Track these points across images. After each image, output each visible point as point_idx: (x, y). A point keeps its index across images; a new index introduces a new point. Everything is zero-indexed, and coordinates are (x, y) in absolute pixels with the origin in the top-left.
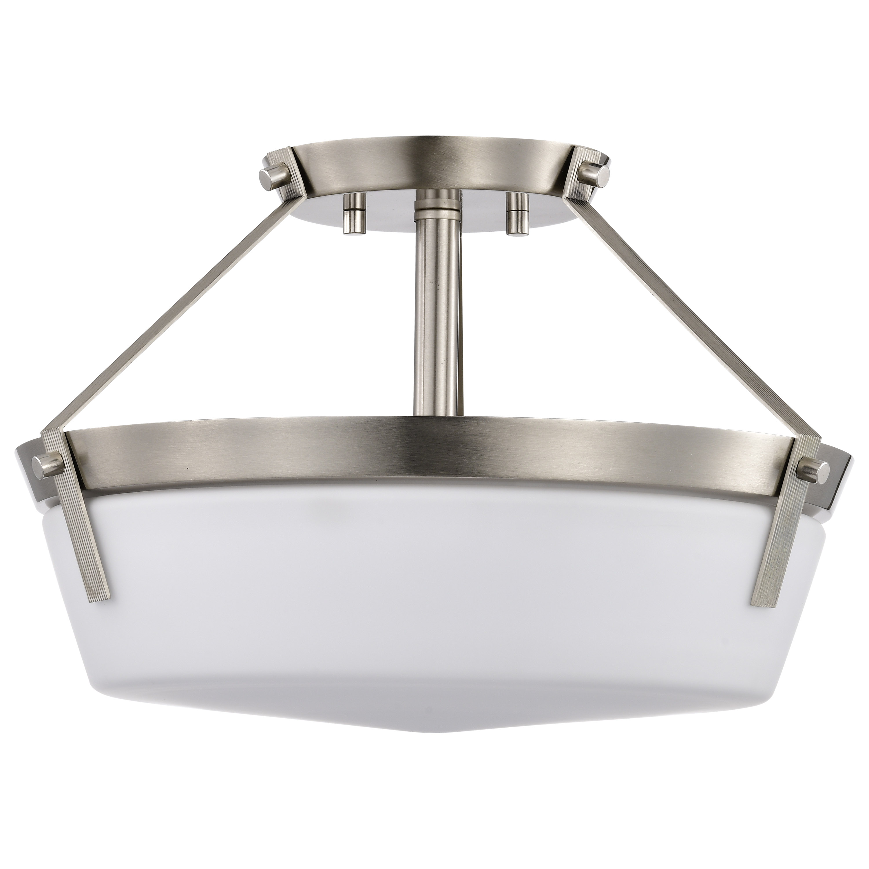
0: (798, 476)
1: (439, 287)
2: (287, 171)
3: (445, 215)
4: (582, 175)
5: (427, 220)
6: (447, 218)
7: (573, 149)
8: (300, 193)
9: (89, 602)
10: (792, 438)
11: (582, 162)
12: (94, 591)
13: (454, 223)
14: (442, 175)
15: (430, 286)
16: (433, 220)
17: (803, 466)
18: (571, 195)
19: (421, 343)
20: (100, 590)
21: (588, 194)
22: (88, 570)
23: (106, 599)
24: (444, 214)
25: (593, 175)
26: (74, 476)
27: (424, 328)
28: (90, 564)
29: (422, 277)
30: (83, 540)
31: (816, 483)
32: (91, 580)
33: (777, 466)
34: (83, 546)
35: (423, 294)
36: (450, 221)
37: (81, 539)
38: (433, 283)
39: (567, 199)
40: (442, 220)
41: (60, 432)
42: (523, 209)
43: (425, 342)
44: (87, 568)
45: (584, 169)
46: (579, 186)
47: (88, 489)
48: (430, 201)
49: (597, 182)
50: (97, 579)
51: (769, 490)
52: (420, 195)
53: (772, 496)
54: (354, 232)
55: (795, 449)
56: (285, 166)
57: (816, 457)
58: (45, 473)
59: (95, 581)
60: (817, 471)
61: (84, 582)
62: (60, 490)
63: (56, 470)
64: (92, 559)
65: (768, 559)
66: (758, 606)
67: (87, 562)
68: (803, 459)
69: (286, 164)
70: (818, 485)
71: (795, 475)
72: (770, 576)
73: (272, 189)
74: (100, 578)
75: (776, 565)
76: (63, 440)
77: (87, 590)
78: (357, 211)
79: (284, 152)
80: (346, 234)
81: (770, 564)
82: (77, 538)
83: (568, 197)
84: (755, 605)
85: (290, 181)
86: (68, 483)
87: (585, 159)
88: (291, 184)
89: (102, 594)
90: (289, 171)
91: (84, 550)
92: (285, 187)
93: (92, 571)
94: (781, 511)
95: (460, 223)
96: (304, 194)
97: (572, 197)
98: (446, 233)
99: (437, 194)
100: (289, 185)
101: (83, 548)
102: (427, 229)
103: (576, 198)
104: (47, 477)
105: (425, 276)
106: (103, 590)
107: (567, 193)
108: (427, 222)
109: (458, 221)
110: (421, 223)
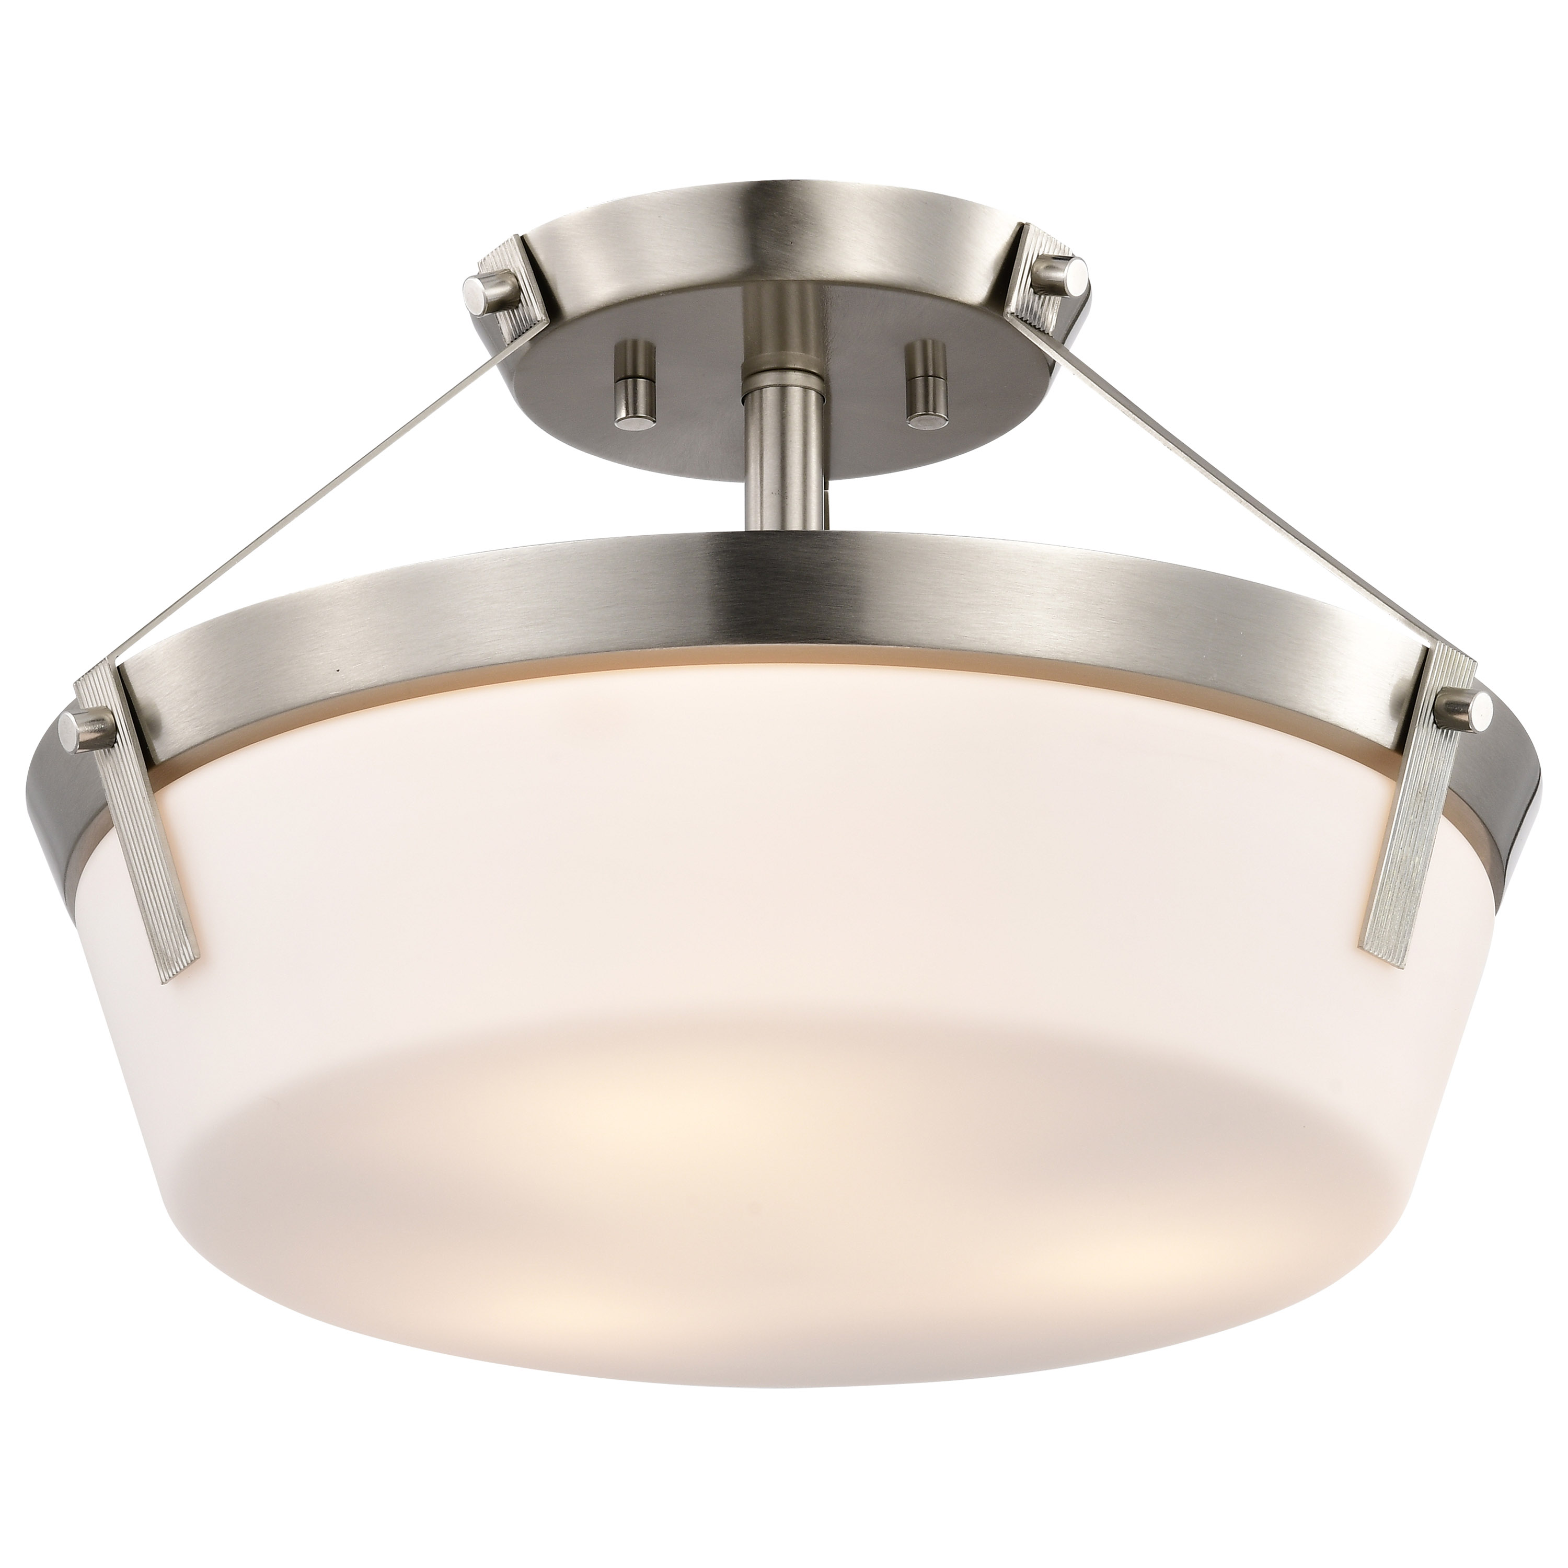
0: (1436, 720)
1: (788, 500)
2: (511, 281)
3: (796, 379)
4: (1039, 276)
5: (764, 389)
6: (799, 385)
7: (1020, 232)
8: (536, 317)
9: (161, 985)
10: (1423, 646)
11: (1038, 256)
12: (169, 955)
13: (813, 396)
14: (788, 254)
16: (775, 388)
17: (1444, 701)
18: (1019, 310)
20: (180, 948)
21: (1050, 319)
22: (159, 919)
24: (795, 377)
25: (1056, 275)
26: (133, 741)
28: (163, 905)
29: (756, 487)
30: (151, 861)
31: (1471, 730)
32: (164, 937)
33: (1396, 706)
34: (150, 875)
35: (759, 515)
36: (806, 389)
37: (146, 863)
38: (777, 494)
40: (791, 387)
41: (109, 668)
42: (936, 374)
44: (158, 915)
45: (1042, 267)
46: (1034, 299)
47: (159, 765)
48: (769, 355)
49: (1065, 285)
50: (175, 928)
51: (1386, 735)
52: (752, 348)
53: (1389, 749)
54: (635, 415)
55: (1429, 668)
56: (509, 272)
57: (1470, 688)
58: (81, 740)
59: (172, 934)
60: (1471, 705)
61: (152, 945)
62: (109, 781)
63: (101, 736)
64: (166, 892)
65: (1388, 865)
66: (1371, 952)
67: (158, 902)
68: (1444, 690)
69: (512, 270)
70: (1475, 732)
71: (1432, 716)
72: (1392, 899)
73: (486, 313)
74: (181, 923)
75: (1402, 884)
76: (114, 679)
77: (157, 961)
78: (639, 379)
79: (505, 249)
80: (620, 422)
81: (1391, 876)
82: (140, 864)
83: (1013, 313)
84: (1366, 949)
85: (518, 299)
86: (123, 761)
87: (1044, 252)
88: (520, 305)
89: (184, 954)
90: (516, 280)
91: (152, 882)
92: (509, 313)
93: (167, 915)
94: (1407, 778)
95: (825, 398)
96: (543, 316)
97: (1023, 315)
98: (799, 411)
99: (783, 344)
100: (517, 307)
101: (151, 878)
102: (764, 405)
103: (1028, 319)
104: (84, 749)
105: (762, 485)
106: (186, 945)
107: (1012, 307)
108: (764, 392)
109: (822, 396)
110: (752, 398)
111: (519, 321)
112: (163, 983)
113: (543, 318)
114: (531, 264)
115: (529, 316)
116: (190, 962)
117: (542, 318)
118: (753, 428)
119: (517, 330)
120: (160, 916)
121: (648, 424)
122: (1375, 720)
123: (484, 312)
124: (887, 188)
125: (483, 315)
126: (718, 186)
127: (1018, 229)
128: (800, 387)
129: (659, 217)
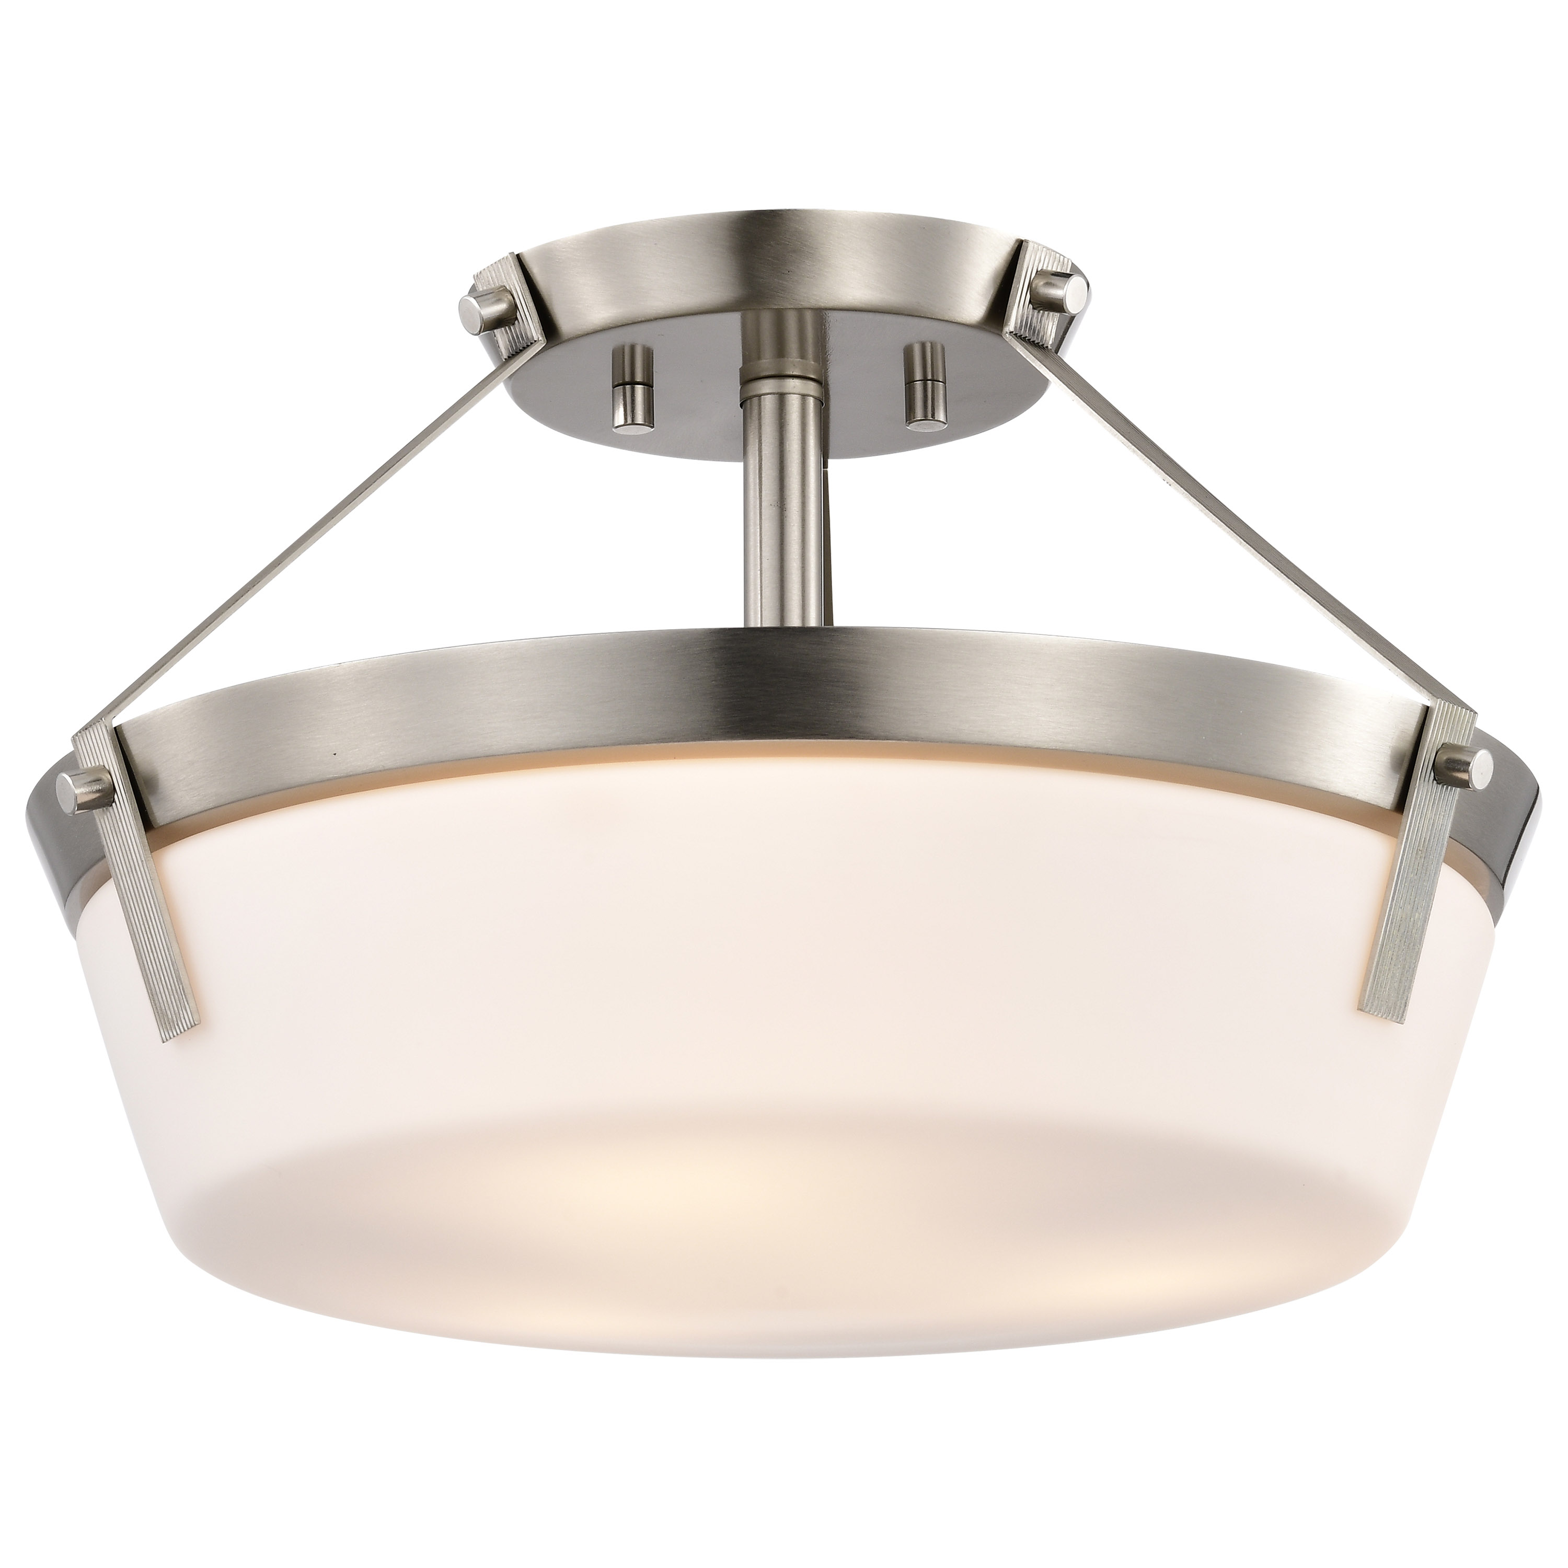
0: (1436, 777)
1: (787, 513)
2: (508, 298)
3: (794, 387)
4: (1038, 292)
5: (763, 397)
6: (797, 392)
7: (1019, 248)
8: (533, 337)
9: (162, 1043)
10: (1424, 705)
11: (1037, 271)
12: (170, 1017)
13: (811, 402)
14: (786, 283)
15: (770, 512)
16: (773, 396)
17: (1444, 758)
18: (1018, 328)
19: (756, 613)
20: (181, 1012)
21: (1050, 333)
22: (159, 980)
23: (192, 1027)
24: (794, 385)
25: (1055, 293)
26: (131, 804)
27: (761, 587)
28: (163, 967)
29: (755, 497)
30: (150, 923)
31: (1470, 788)
32: (164, 998)
33: (1397, 762)
34: (150, 936)
35: (758, 527)
36: (804, 397)
37: (146, 924)
38: (776, 505)
39: (1011, 334)
40: (789, 395)
41: (106, 726)
42: (935, 378)
43: (763, 610)
44: (158, 976)
45: (1042, 283)
46: (1033, 316)
47: (158, 828)
48: (767, 363)
49: (1064, 303)
50: (175, 992)
51: (1386, 798)
52: (750, 353)
53: (1390, 810)
54: (633, 423)
55: (1429, 727)
56: (505, 290)
57: (1469, 745)
58: (79, 802)
59: (172, 997)
60: (1471, 765)
61: (153, 1004)
62: (108, 839)
63: (99, 797)
64: (166, 955)
65: (1387, 926)
66: (1371, 1013)
67: (158, 963)
68: (1445, 747)
69: (508, 288)
70: (1475, 791)
71: (1432, 773)
72: (1392, 959)
73: (482, 332)
74: (181, 988)
75: (1402, 941)
76: (111, 741)
77: (158, 1020)
78: (636, 386)
79: (502, 266)
80: (618, 429)
81: (1391, 936)
82: (140, 923)
83: (1012, 332)
84: (1366, 1011)
85: (515, 317)
86: (121, 821)
87: (1043, 267)
88: (516, 322)
89: (184, 1018)
90: (512, 299)
91: (152, 943)
92: (506, 329)
93: (167, 978)
94: (1407, 839)
95: (823, 404)
96: (540, 337)
97: (1022, 332)
98: (798, 419)
99: (781, 351)
100: (514, 324)
101: (151, 940)
102: (762, 413)
103: (1027, 335)
104: (83, 810)
105: (761, 496)
106: (186, 1010)
107: (1012, 324)
108: (762, 399)
109: (820, 401)
110: (751, 404)
111: (515, 337)
112: (164, 1042)
113: (540, 338)
114: (527, 284)
115: (526, 334)
116: (190, 1027)
117: (538, 338)
118: (752, 436)
119: (514, 346)
120: (161, 978)
121: (647, 430)
122: (1375, 783)
123: (480, 331)
124: (885, 215)
125: (479, 334)
126: (714, 215)
127: (1016, 246)
128: (799, 394)
129: (655, 244)
